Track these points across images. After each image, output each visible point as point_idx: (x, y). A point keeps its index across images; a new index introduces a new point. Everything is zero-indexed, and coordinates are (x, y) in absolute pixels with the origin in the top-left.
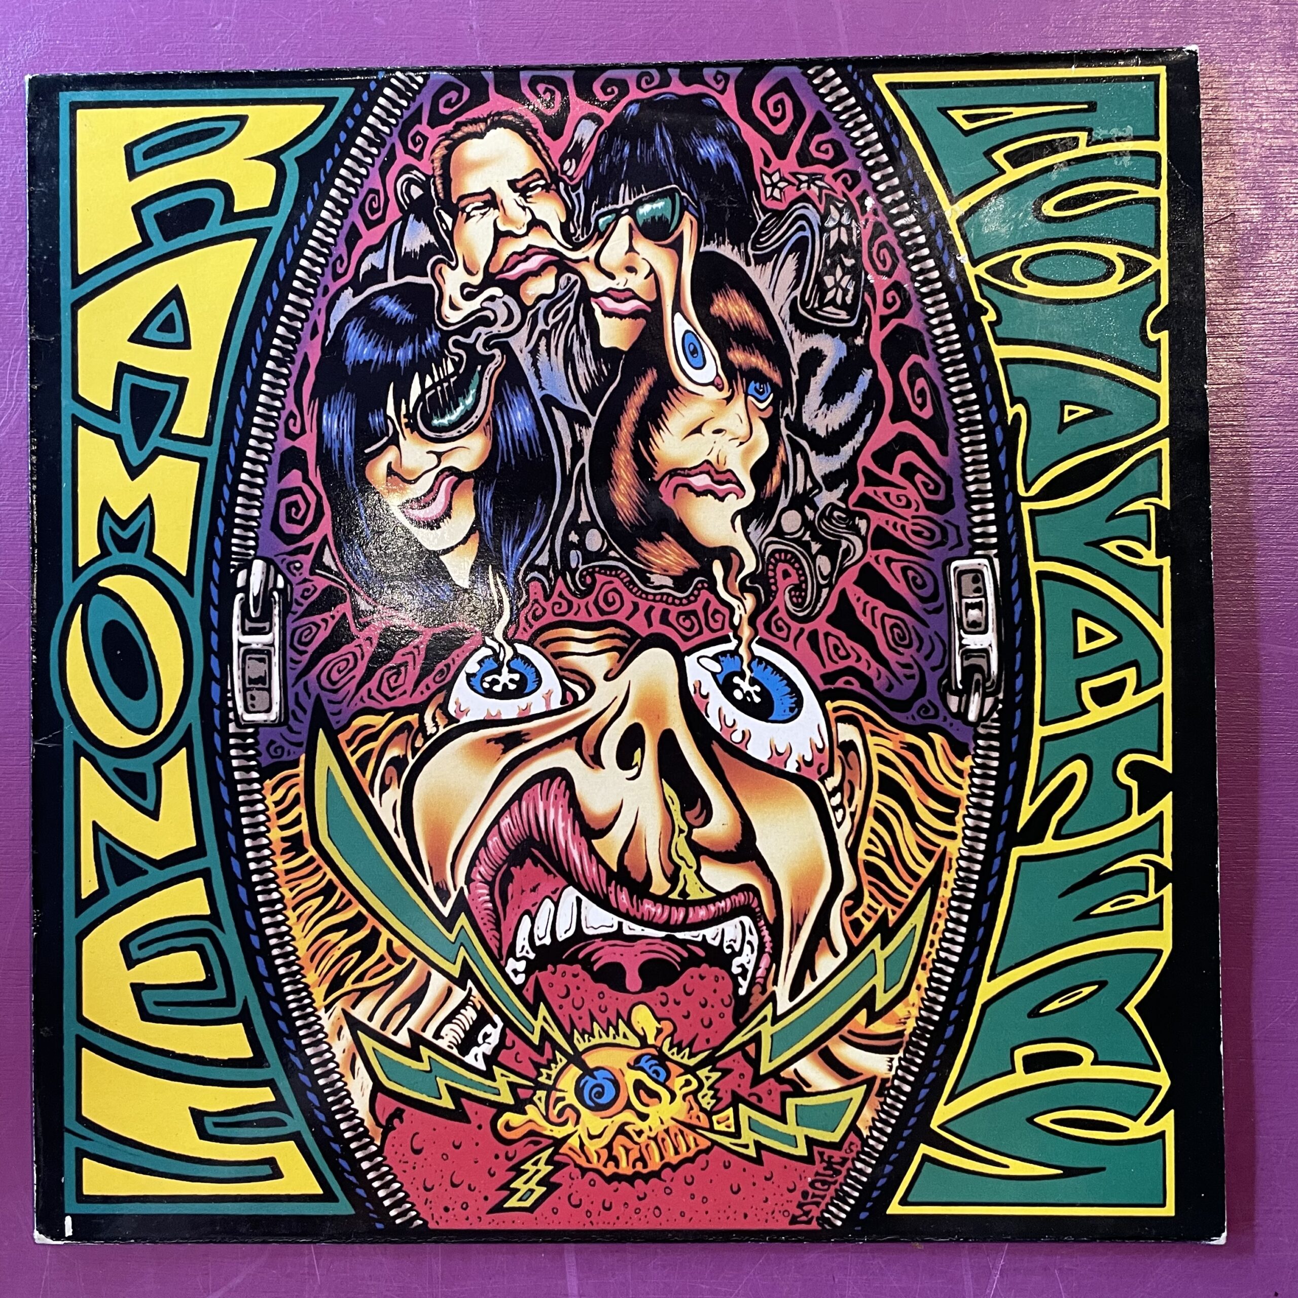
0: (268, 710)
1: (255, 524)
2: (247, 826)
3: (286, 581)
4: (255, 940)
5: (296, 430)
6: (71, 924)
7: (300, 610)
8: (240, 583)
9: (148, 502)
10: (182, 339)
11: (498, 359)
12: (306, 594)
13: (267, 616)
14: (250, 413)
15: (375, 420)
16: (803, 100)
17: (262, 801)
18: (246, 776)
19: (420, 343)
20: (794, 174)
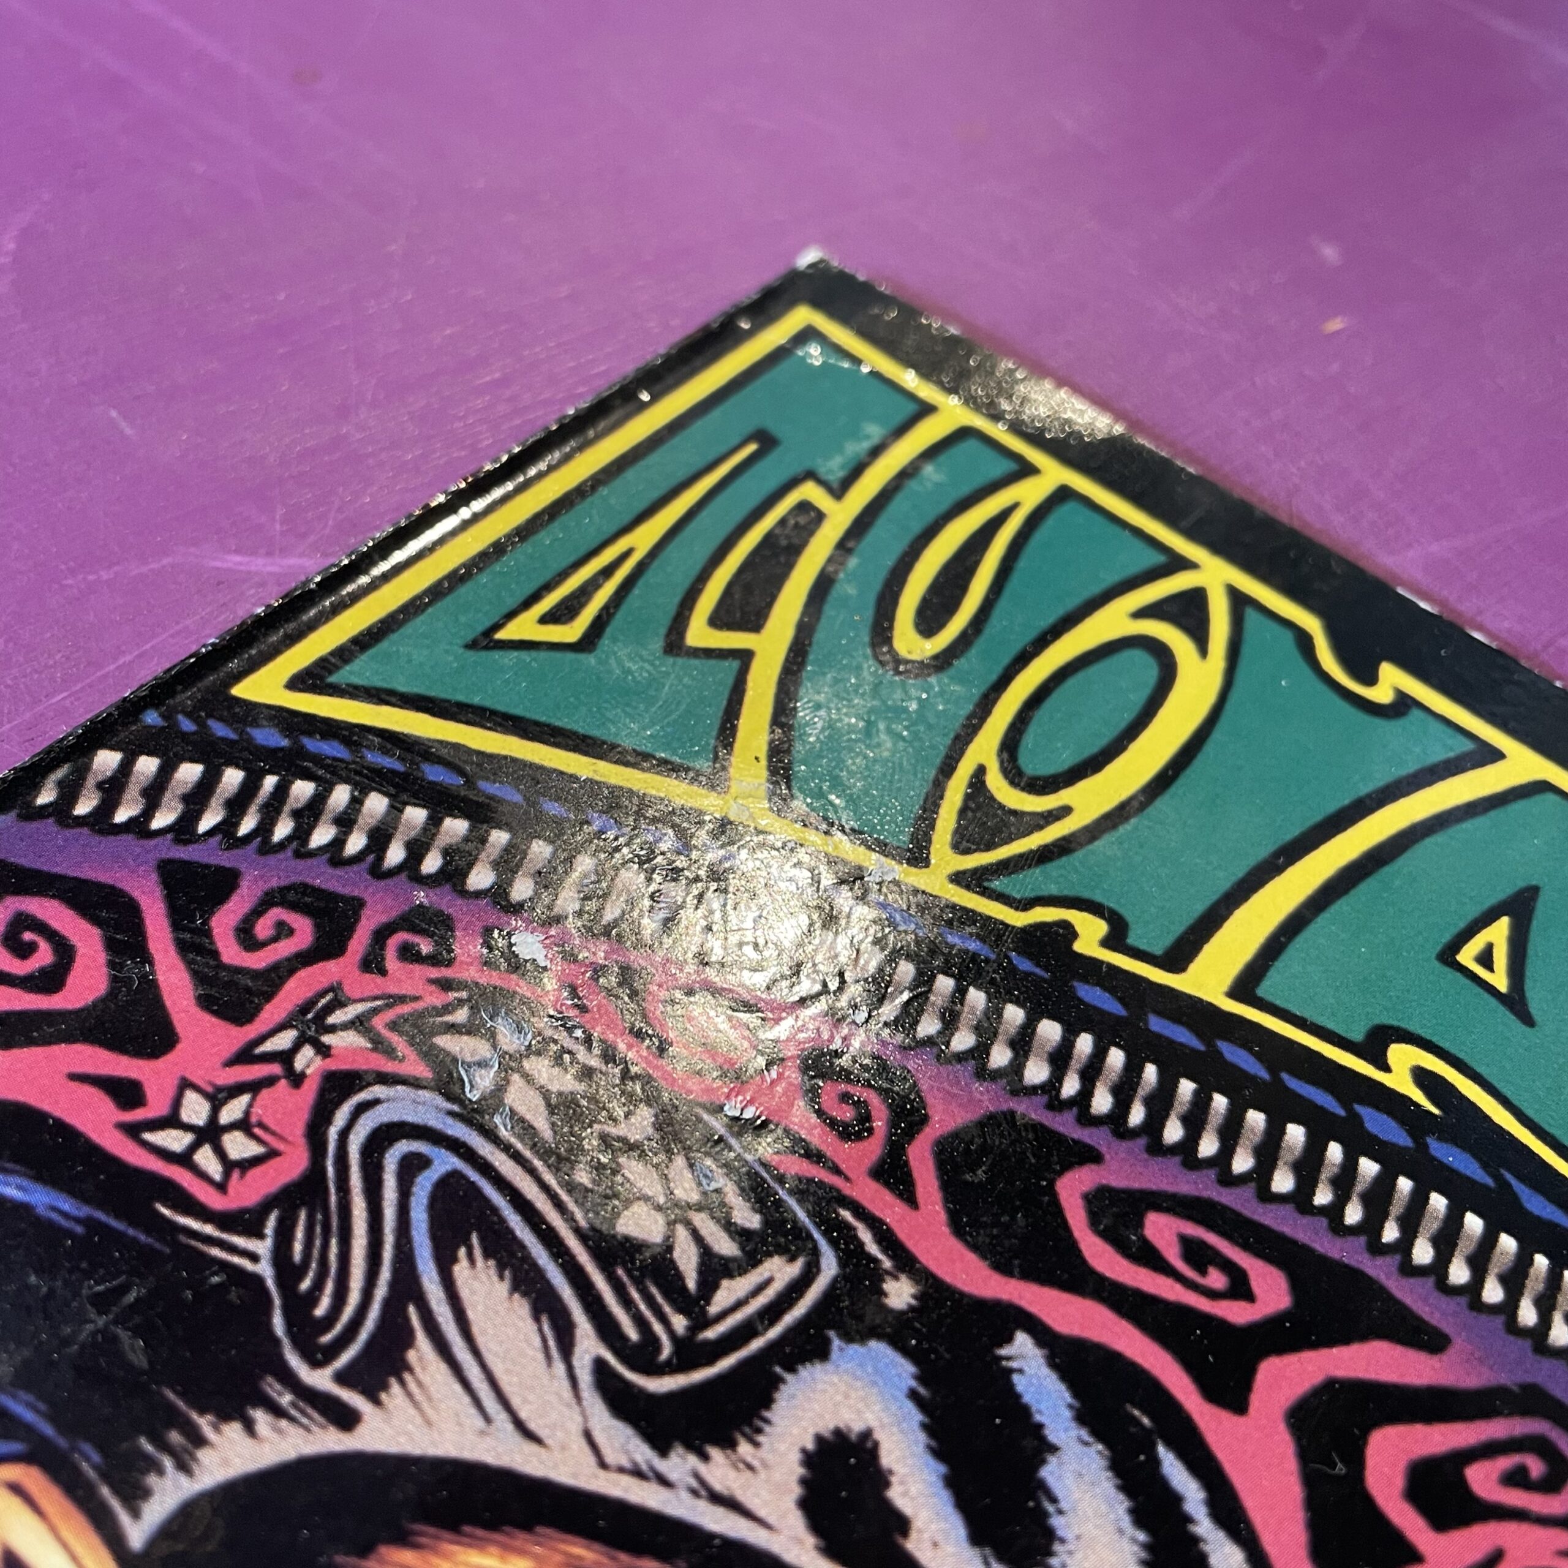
16: (87, 873)
20: (245, 1056)
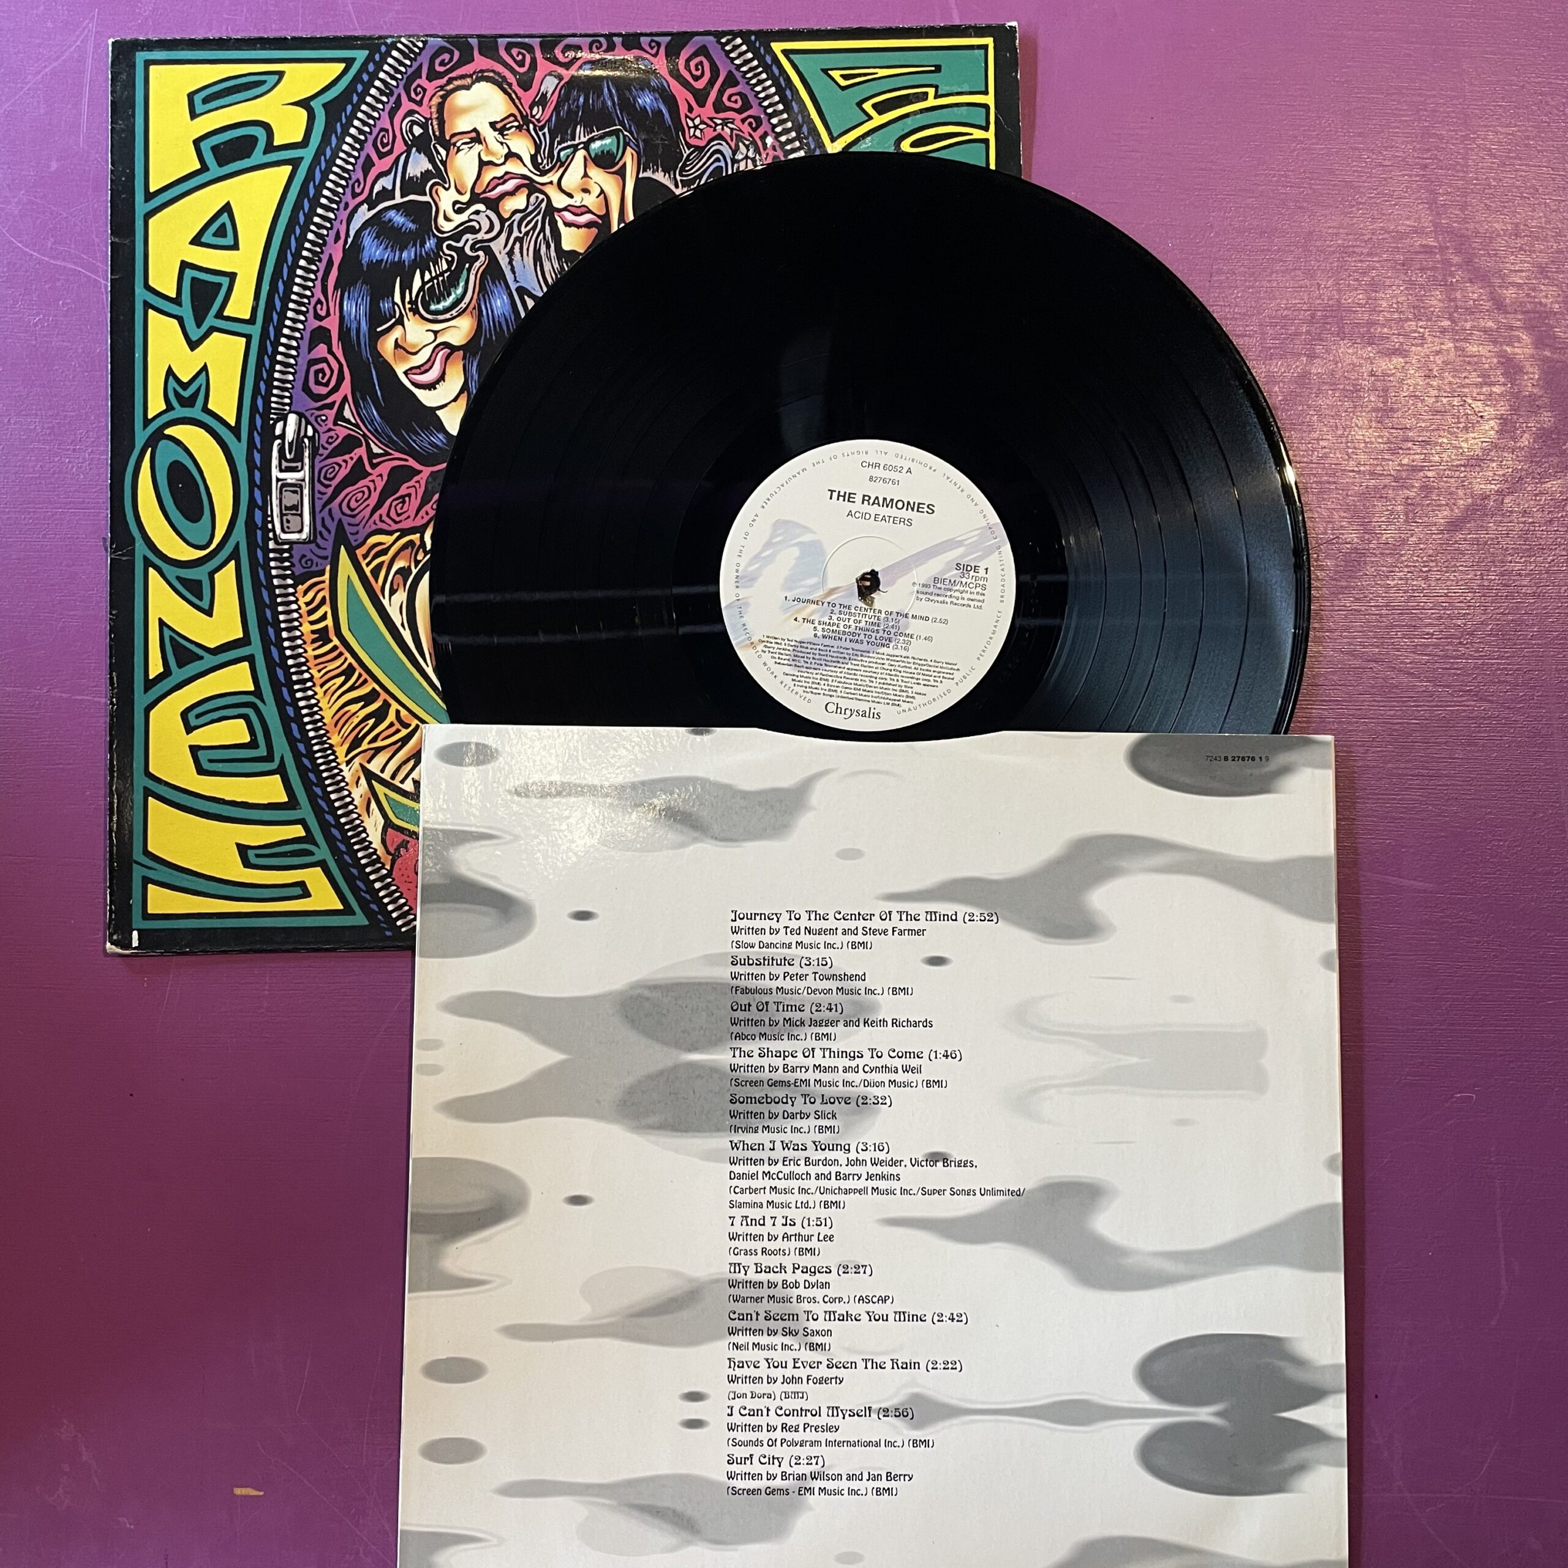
0: (301, 531)
1: (289, 386)
2: (284, 621)
3: (315, 430)
4: (290, 711)
5: (323, 313)
6: (141, 700)
7: (326, 453)
8: (278, 432)
9: (205, 368)
10: (232, 243)
11: (482, 258)
12: (330, 440)
13: (299, 458)
14: (286, 300)
15: (386, 306)
16: (718, 63)
17: (296, 602)
18: (282, 582)
19: (420, 247)
20: (711, 119)
